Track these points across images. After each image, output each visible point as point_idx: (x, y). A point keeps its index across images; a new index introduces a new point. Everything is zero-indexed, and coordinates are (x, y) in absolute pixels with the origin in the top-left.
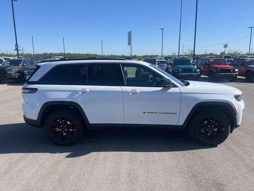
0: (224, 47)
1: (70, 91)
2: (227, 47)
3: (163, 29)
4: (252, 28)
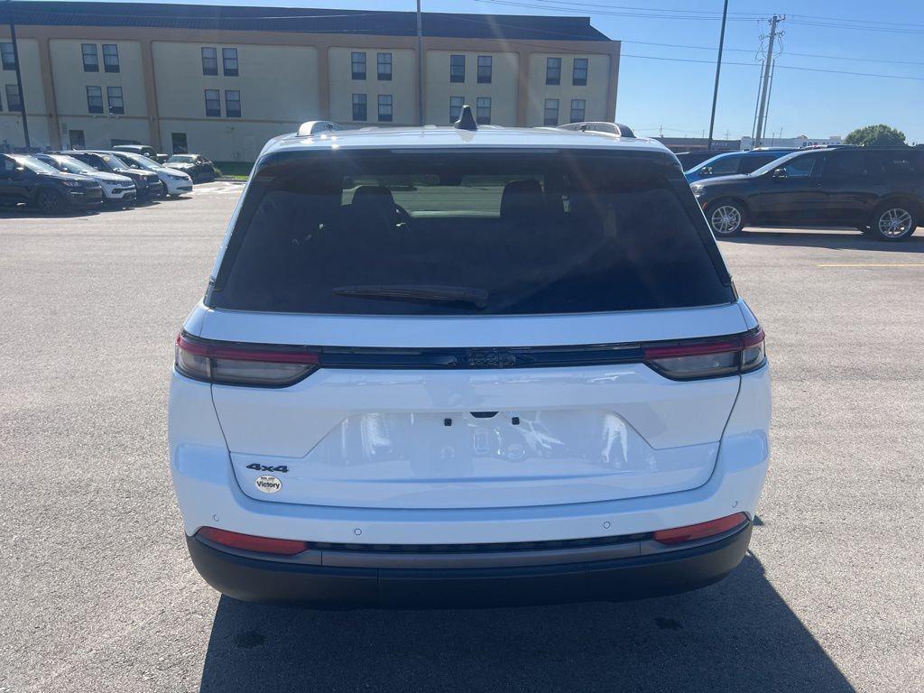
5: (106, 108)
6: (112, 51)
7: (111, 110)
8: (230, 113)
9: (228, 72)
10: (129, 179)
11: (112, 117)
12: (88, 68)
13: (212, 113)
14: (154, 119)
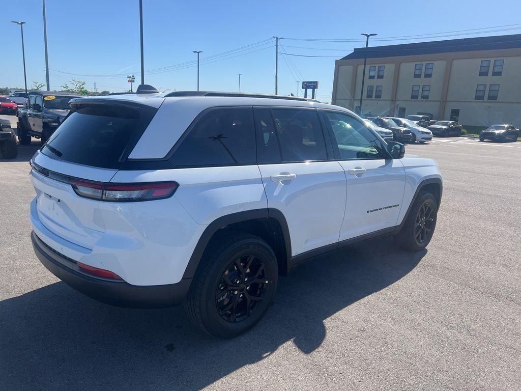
0: (129, 81)
1: (262, 181)
2: (134, 81)
3: (22, 23)
4: (198, 53)
5: (420, 95)
6: (430, 66)
7: (422, 97)
8: (490, 98)
9: (495, 74)
10: (391, 131)
11: (422, 101)
12: (416, 76)
13: (479, 98)
14: (443, 101)
